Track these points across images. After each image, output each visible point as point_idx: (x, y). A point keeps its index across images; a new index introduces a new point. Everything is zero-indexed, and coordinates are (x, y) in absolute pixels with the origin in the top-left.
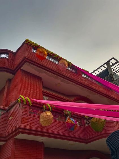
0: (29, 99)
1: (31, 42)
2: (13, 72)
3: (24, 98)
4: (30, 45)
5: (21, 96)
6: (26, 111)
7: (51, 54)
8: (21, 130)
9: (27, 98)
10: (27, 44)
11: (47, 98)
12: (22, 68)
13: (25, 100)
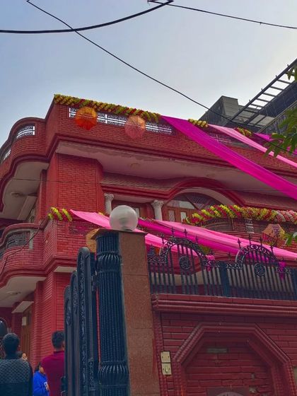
0: (66, 212)
1: (64, 97)
2: (46, 159)
3: (57, 211)
4: (64, 104)
5: (54, 208)
6: (64, 231)
7: (109, 108)
8: (58, 261)
9: (63, 210)
10: (59, 103)
11: (112, 196)
12: (57, 151)
13: (59, 215)
